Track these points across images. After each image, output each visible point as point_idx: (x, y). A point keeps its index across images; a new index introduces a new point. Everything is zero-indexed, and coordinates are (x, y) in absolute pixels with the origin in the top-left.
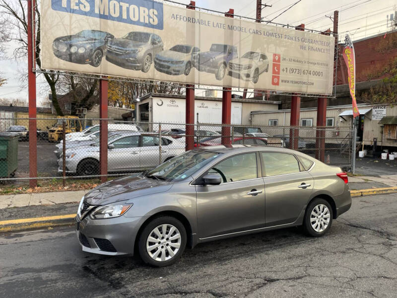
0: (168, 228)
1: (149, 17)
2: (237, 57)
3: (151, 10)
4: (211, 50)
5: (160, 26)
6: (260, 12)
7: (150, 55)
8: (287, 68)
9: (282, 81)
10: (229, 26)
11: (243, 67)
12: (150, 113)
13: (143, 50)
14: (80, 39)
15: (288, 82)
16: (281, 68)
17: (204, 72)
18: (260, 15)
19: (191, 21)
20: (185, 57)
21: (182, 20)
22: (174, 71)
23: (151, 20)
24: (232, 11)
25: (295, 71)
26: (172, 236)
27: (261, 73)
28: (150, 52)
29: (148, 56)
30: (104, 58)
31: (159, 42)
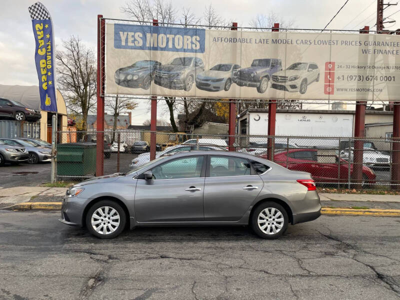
0: (110, 210)
1: (192, 43)
2: (282, 70)
3: (194, 37)
4: (252, 65)
5: (202, 50)
6: (382, 13)
7: (192, 76)
8: (343, 76)
9: (338, 90)
10: (273, 40)
11: (289, 78)
12: (247, 128)
13: (186, 72)
14: (135, 68)
15: (346, 90)
16: (336, 77)
17: (244, 87)
18: (382, 16)
19: (232, 41)
20: (226, 75)
21: (223, 41)
22: (214, 87)
23: (194, 46)
24: (277, 25)
25: (354, 78)
26: (112, 216)
27: (310, 84)
28: (192, 73)
29: (190, 77)
30: (153, 82)
31: (201, 64)
